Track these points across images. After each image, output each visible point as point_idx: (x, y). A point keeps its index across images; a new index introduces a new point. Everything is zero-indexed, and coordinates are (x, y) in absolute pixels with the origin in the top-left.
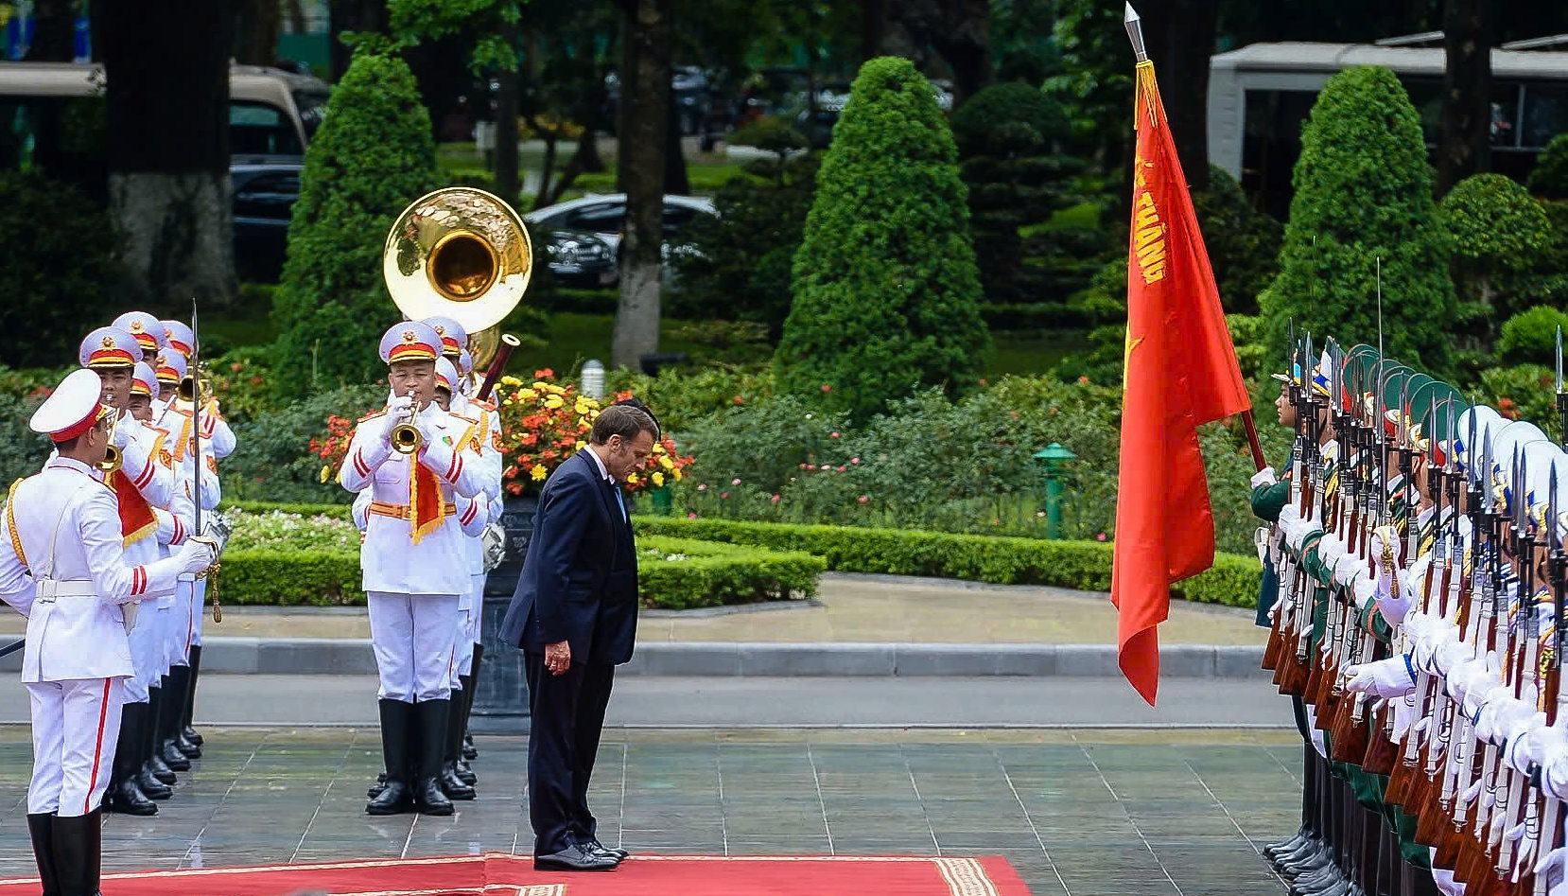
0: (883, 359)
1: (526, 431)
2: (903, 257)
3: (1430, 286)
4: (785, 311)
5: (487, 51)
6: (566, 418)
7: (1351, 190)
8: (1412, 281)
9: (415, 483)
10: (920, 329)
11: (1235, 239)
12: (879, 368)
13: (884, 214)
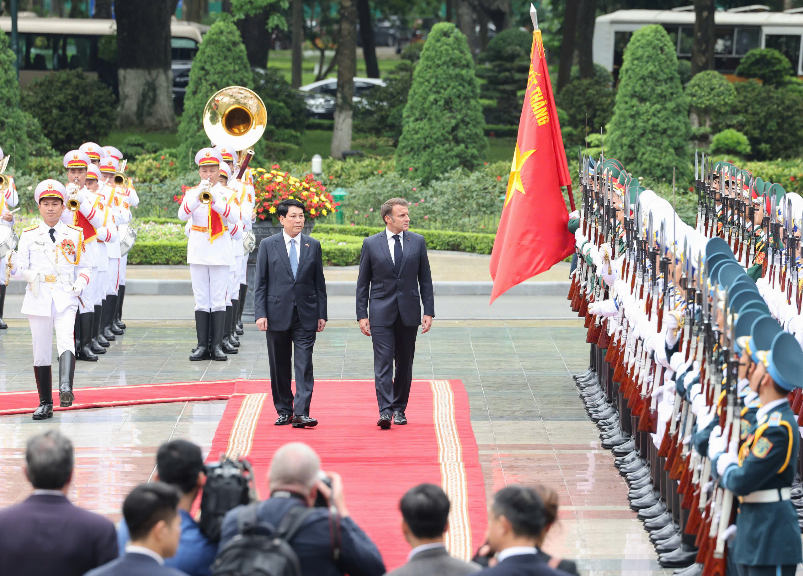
0: (442, 154)
1: (267, 192)
2: (451, 110)
3: (679, 121)
4: (400, 133)
5: (274, 21)
6: (285, 186)
7: (645, 80)
8: (671, 119)
9: (210, 217)
10: (458, 142)
11: (600, 99)
12: (440, 158)
13: (442, 91)
